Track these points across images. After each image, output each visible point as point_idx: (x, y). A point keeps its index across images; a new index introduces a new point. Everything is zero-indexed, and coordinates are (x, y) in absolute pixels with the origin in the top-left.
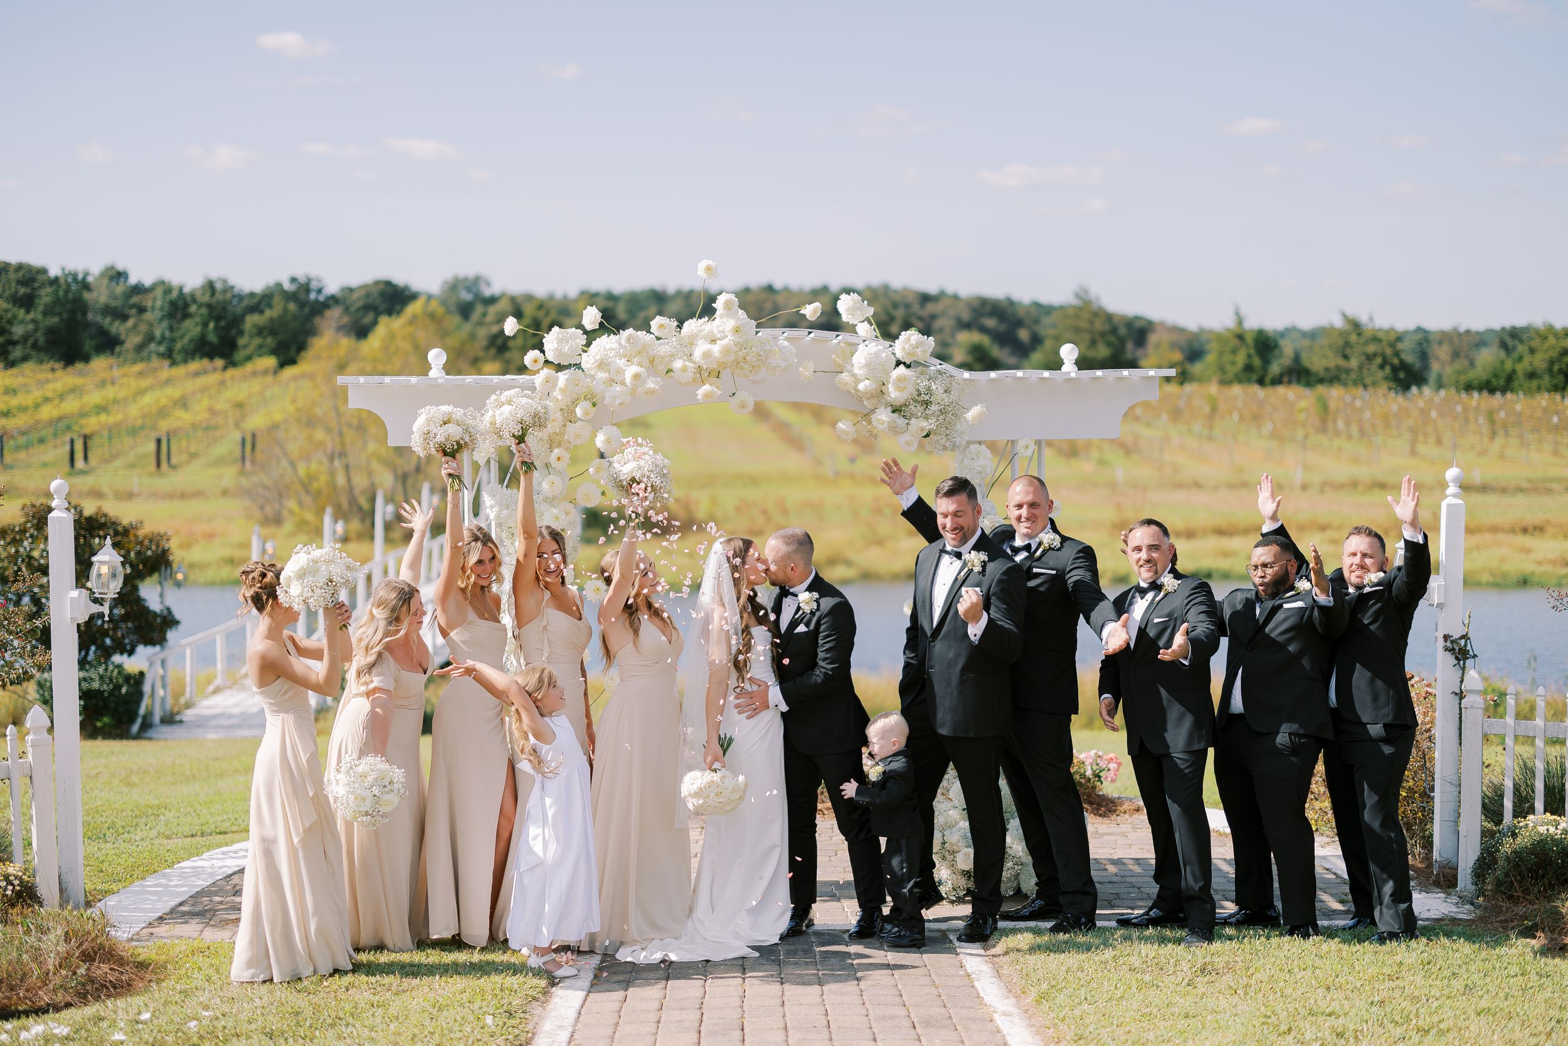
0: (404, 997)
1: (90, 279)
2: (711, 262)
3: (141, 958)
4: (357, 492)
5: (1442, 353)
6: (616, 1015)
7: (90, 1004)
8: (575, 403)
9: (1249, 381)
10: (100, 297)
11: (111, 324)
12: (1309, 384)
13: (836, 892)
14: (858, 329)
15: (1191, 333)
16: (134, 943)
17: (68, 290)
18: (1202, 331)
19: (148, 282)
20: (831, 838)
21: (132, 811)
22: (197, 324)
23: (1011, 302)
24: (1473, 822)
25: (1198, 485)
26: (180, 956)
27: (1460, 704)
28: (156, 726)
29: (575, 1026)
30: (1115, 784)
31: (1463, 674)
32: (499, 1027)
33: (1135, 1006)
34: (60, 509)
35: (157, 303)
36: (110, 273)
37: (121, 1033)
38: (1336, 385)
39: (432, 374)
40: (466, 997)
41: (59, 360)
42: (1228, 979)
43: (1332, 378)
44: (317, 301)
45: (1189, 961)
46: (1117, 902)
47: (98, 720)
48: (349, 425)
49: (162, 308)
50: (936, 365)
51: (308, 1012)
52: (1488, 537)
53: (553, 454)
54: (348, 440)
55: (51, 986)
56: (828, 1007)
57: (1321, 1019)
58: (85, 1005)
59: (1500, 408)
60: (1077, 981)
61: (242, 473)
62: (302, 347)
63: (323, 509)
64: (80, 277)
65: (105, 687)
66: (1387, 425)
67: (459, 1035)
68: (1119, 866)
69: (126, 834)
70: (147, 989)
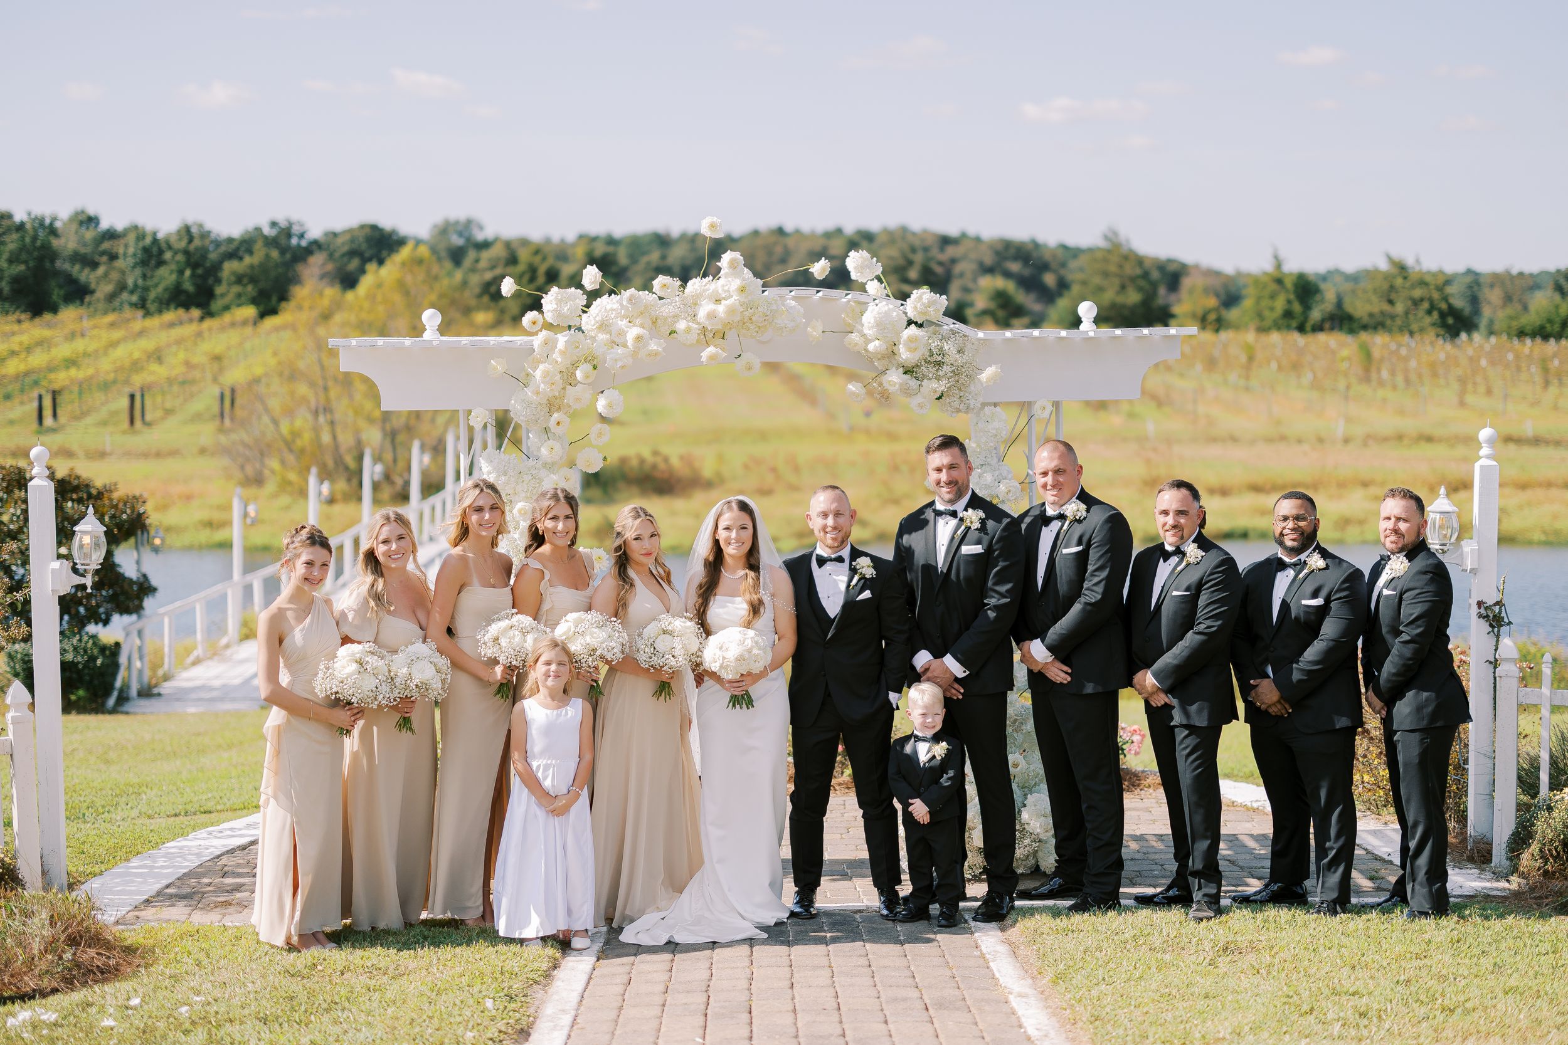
0: (402, 981)
1: (58, 224)
2: (715, 219)
3: (128, 943)
4: (343, 449)
5: (1493, 296)
6: (620, 998)
7: (78, 989)
8: (575, 365)
9: (1288, 327)
10: (67, 243)
11: (80, 272)
12: (1352, 331)
13: (847, 870)
14: (868, 287)
15: (1227, 276)
16: (120, 927)
17: (35, 238)
18: (1239, 274)
19: (120, 226)
20: (843, 814)
21: (111, 789)
22: (172, 272)
23: (1036, 245)
24: (1508, 795)
25: (1234, 439)
26: (169, 940)
27: (1494, 673)
28: (134, 699)
29: (577, 1009)
30: (1138, 756)
31: (1497, 642)
32: (500, 1011)
33: (1154, 986)
34: (40, 478)
35: (129, 250)
36: (80, 218)
37: (110, 1018)
38: (1381, 332)
39: (427, 335)
40: (465, 980)
41: (25, 311)
42: (1251, 958)
43: (1376, 324)
44: (299, 246)
45: (1211, 940)
46: (1139, 880)
47: (72, 693)
48: (336, 380)
49: (134, 255)
50: (950, 324)
51: (302, 997)
52: (1540, 493)
53: (552, 419)
54: (333, 394)
55: (37, 972)
56: (838, 989)
57: (1344, 998)
58: (72, 990)
59: (1555, 356)
60: (1095, 961)
61: (221, 430)
62: (284, 297)
63: (308, 470)
64: (47, 222)
65: (79, 659)
66: (1435, 375)
67: (458, 1019)
68: (1142, 843)
69: (106, 814)
70: (135, 974)
